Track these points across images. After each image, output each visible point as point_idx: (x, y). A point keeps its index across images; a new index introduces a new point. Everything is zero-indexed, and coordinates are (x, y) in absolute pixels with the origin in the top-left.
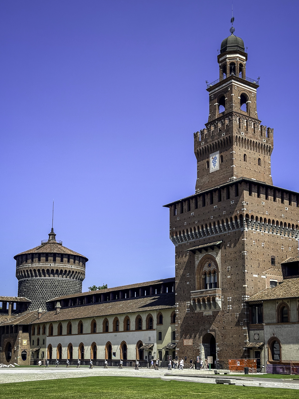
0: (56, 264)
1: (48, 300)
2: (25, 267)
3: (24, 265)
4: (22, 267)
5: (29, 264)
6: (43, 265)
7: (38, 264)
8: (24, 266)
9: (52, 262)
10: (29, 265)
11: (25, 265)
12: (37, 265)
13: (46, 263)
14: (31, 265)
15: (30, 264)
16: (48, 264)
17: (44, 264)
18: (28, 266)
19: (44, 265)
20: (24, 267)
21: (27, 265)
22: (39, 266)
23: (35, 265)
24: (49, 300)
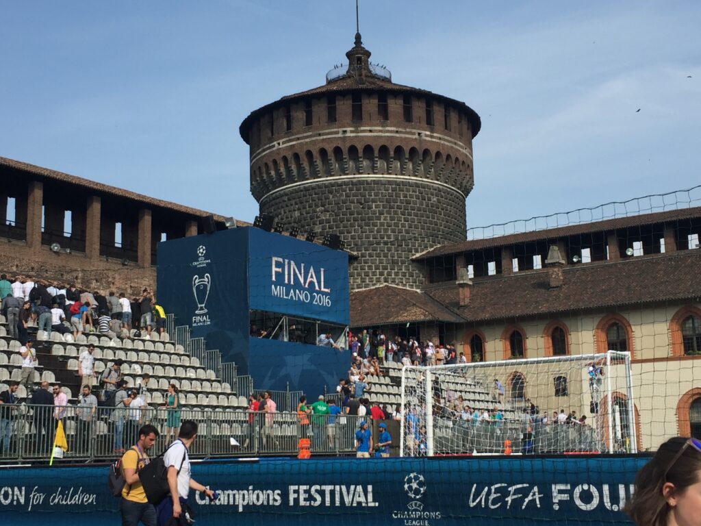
0: (435, 135)
1: (417, 251)
2: (325, 137)
3: (321, 132)
4: (314, 139)
5: (344, 129)
6: (397, 132)
7: (380, 128)
8: (320, 135)
9: (424, 124)
10: (345, 132)
11: (327, 131)
12: (376, 131)
13: (405, 128)
14: (352, 132)
15: (349, 129)
16: (414, 131)
17: (400, 130)
18: (340, 135)
19: (401, 132)
20: (321, 137)
21: (337, 133)
22: (383, 134)
23: (371, 131)
24: (418, 255)
